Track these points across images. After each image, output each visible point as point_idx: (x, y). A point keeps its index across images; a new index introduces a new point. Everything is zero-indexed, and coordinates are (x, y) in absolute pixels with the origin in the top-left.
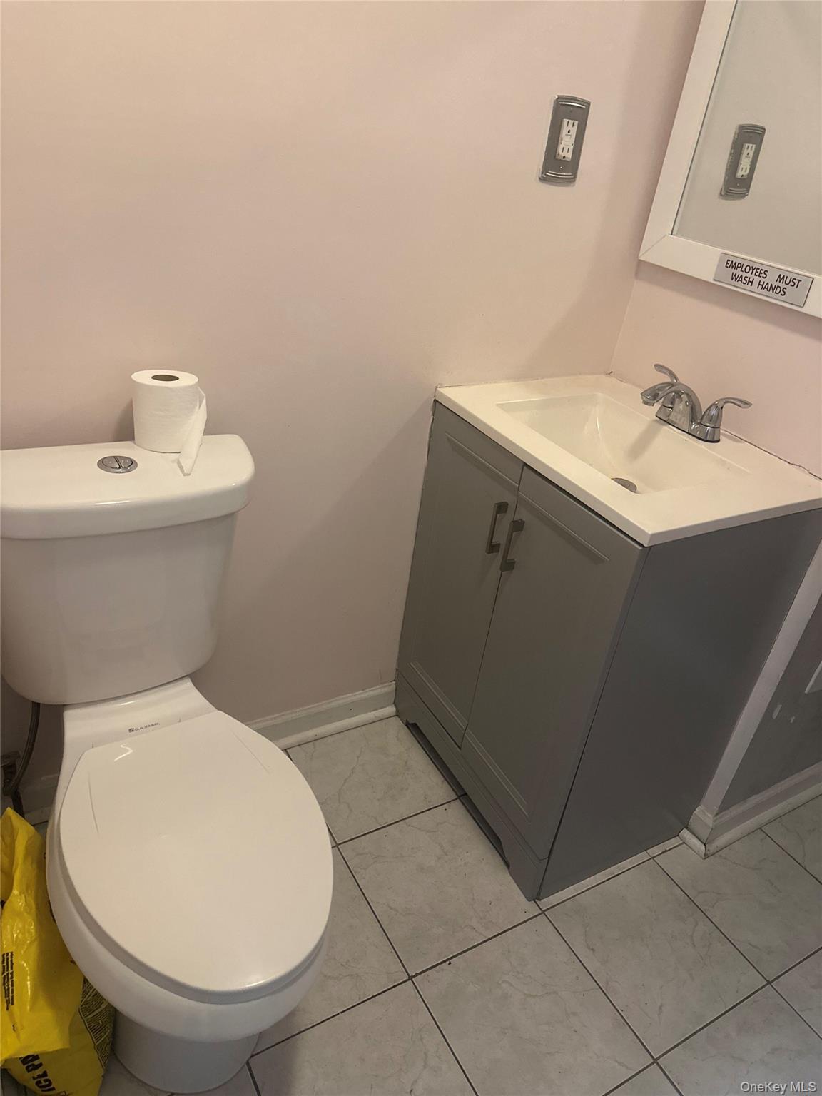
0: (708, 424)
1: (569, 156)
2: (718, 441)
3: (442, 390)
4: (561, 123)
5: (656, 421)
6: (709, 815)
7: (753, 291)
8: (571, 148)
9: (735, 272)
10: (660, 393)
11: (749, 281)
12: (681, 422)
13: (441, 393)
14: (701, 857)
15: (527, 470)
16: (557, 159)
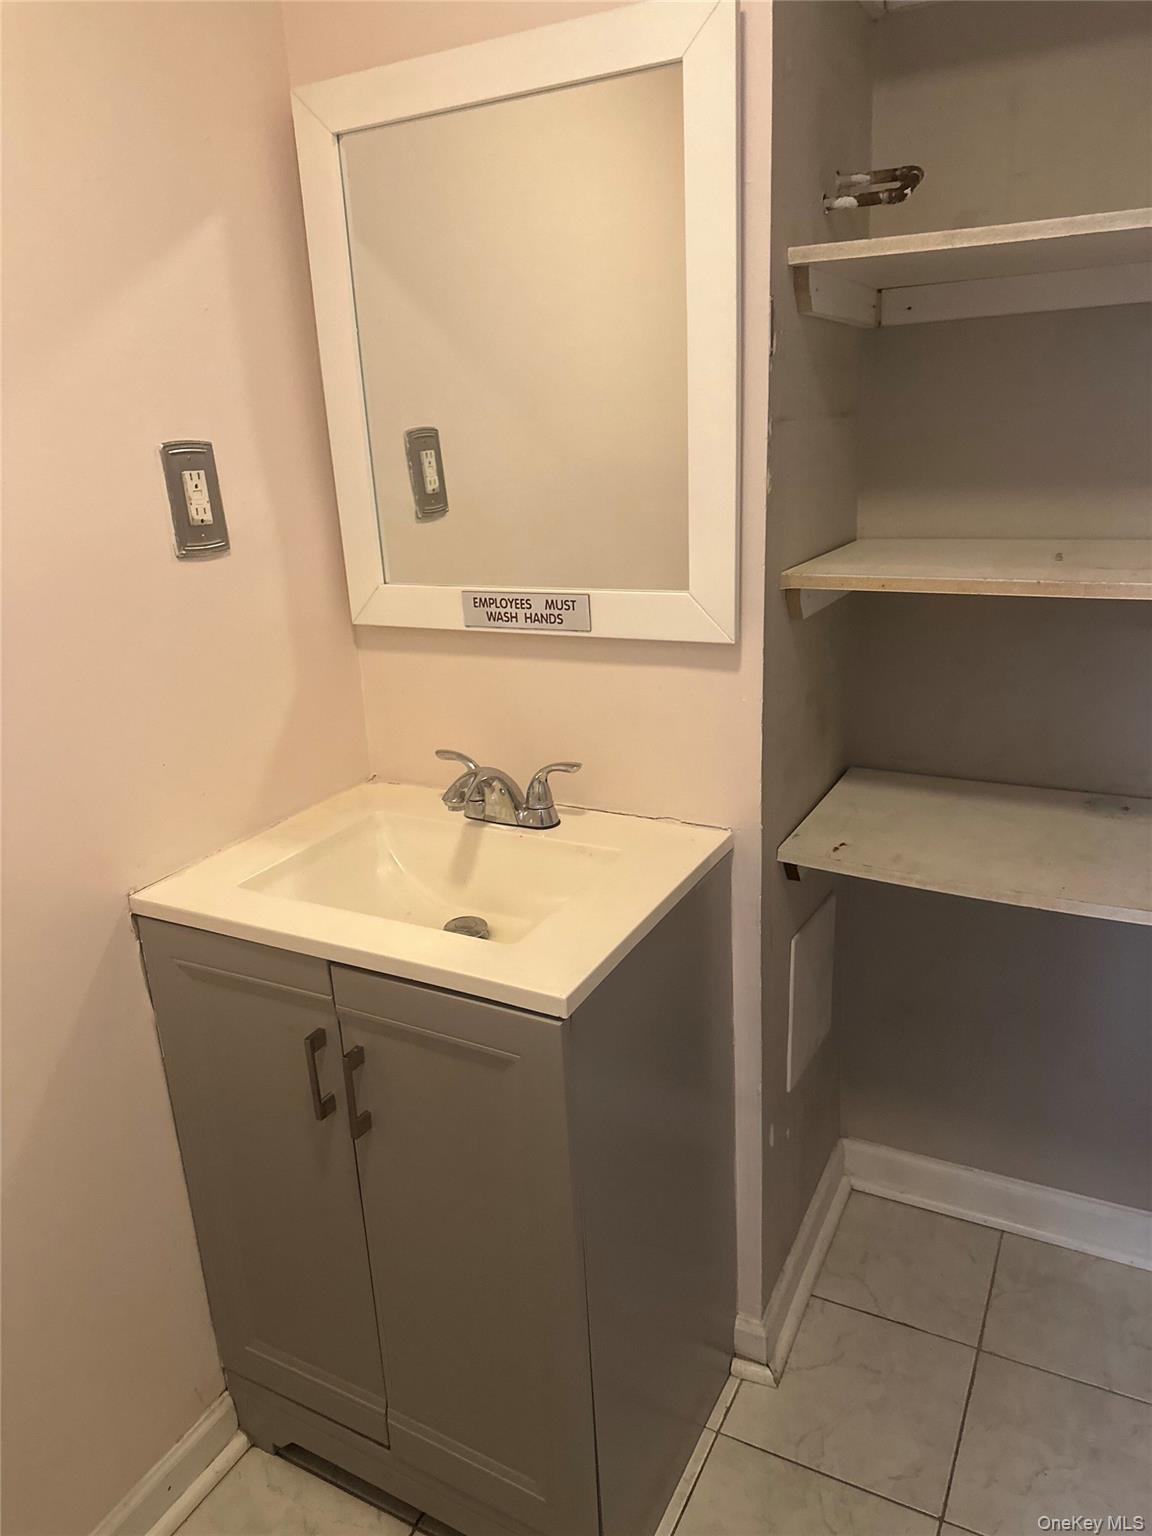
0: (538, 807)
1: (208, 517)
2: (559, 823)
3: (141, 896)
4: (181, 478)
5: (469, 824)
6: (754, 1321)
7: (519, 627)
8: (208, 507)
9: (489, 610)
10: (466, 790)
11: (512, 617)
12: (503, 816)
13: (141, 901)
14: (771, 1387)
15: (334, 969)
16: (194, 526)
